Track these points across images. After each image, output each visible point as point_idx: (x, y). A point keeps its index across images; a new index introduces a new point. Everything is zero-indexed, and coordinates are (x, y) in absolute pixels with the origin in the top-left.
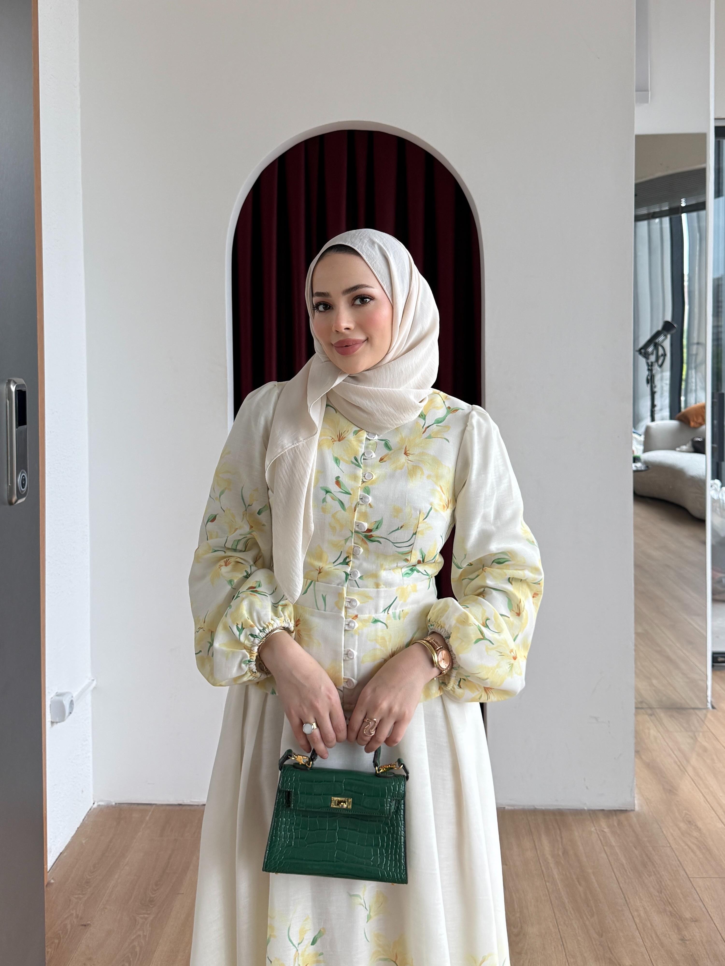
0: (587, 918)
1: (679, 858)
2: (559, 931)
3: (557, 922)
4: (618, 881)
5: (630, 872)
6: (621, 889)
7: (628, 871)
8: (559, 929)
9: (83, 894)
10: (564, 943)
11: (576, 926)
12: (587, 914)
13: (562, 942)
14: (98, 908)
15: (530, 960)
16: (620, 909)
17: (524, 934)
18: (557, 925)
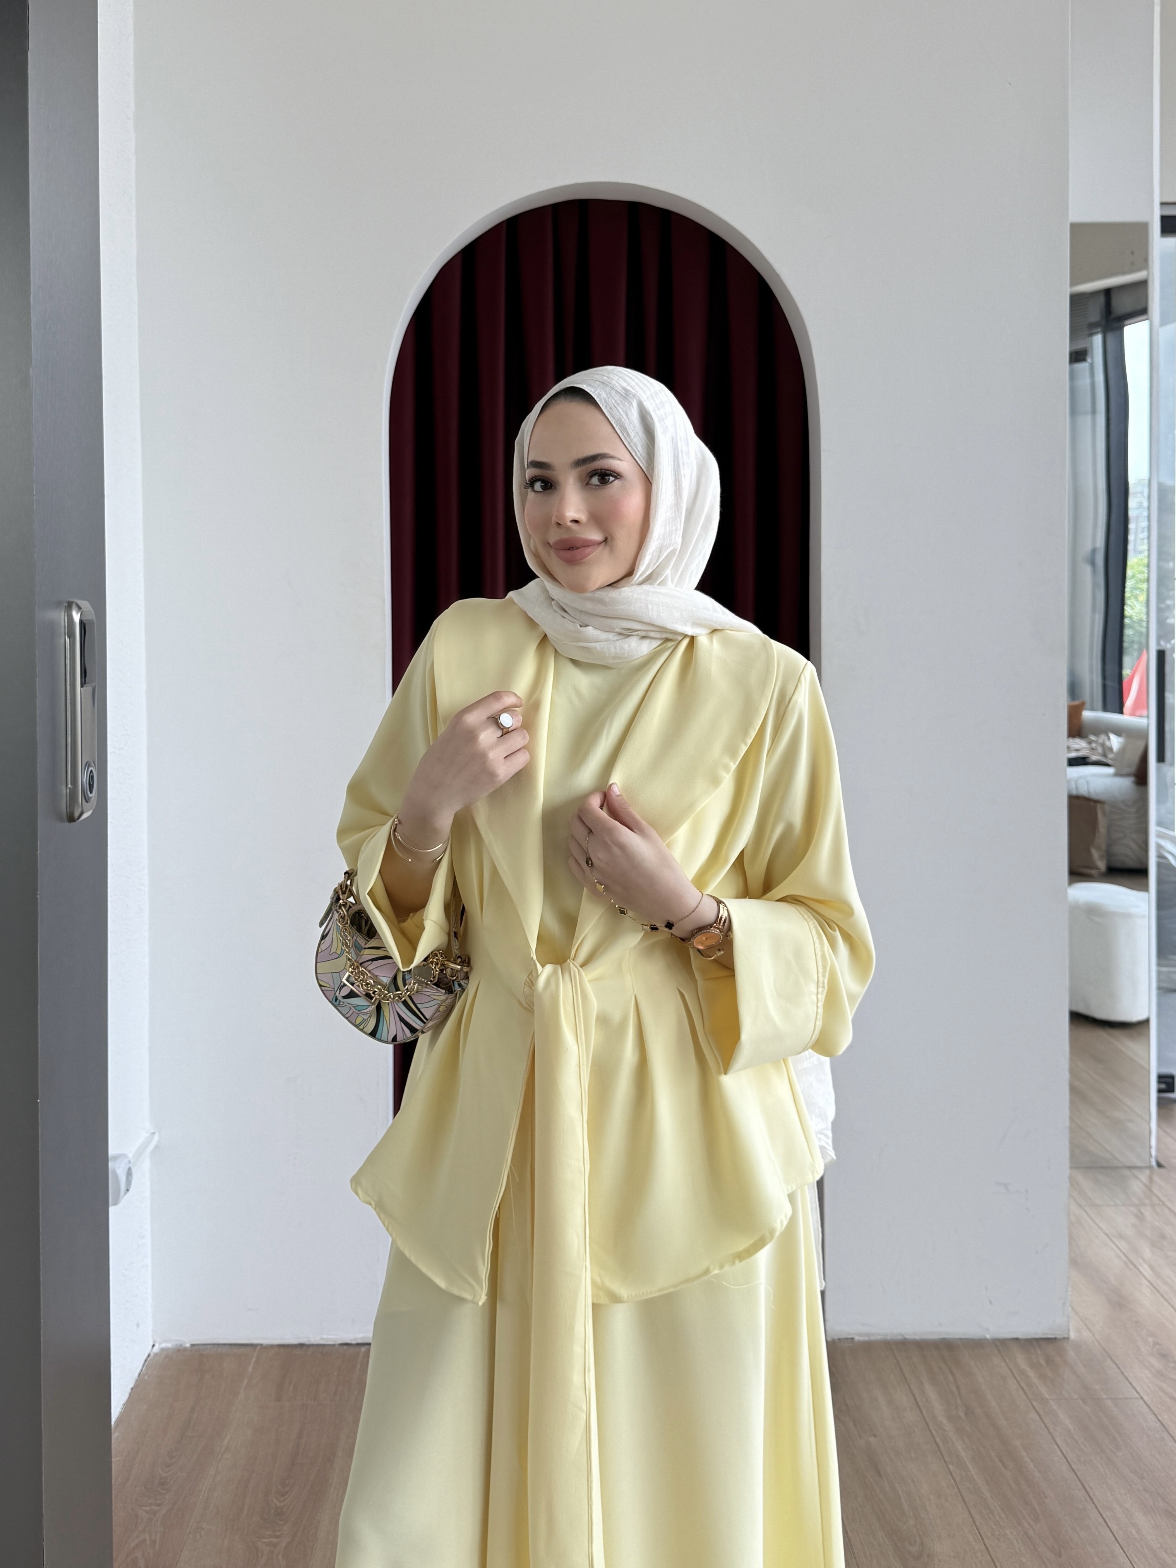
0: (1029, 1524)
1: (1160, 1418)
2: (987, 1548)
3: (979, 1533)
4: (1066, 1459)
5: (1083, 1443)
7: (1080, 1442)
8: (985, 1545)
9: (158, 1505)
11: (1014, 1540)
12: (1027, 1516)
14: (189, 1529)
17: (928, 1555)
18: (981, 1536)
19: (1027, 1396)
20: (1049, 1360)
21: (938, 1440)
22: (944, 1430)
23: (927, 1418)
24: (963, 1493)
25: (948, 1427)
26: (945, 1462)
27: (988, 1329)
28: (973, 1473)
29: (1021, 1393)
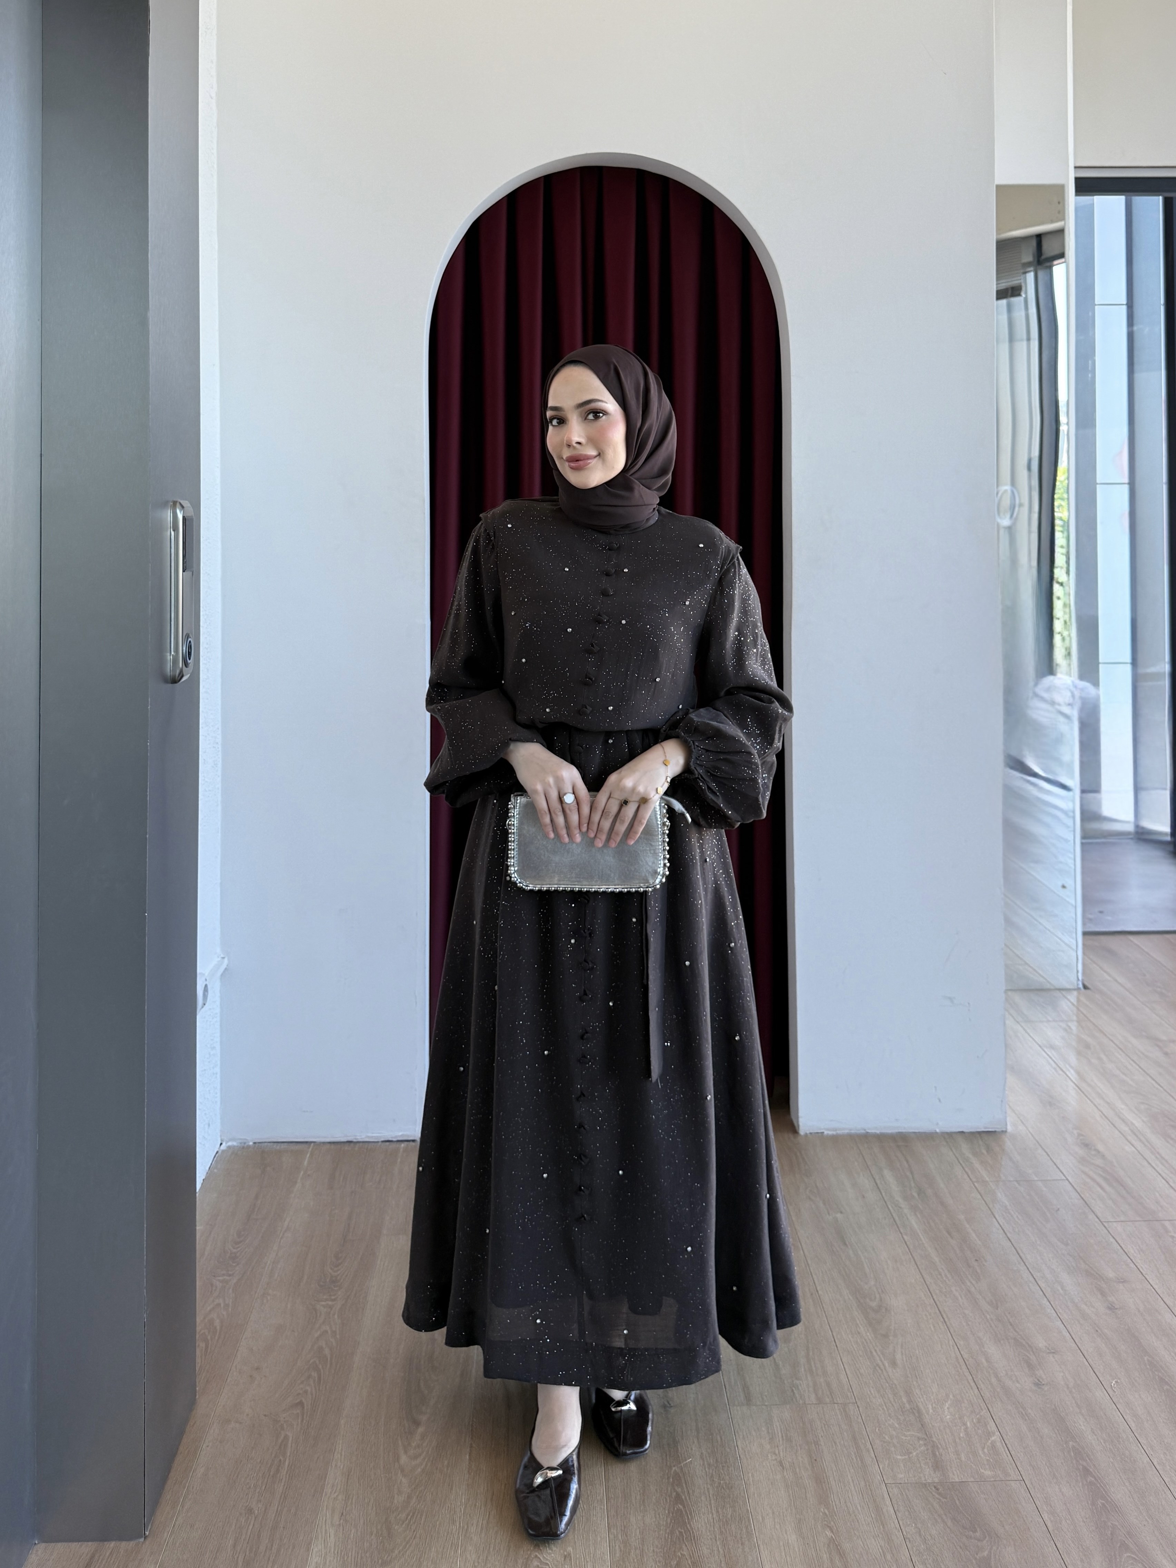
0: (971, 1283)
1: (1083, 1196)
2: (935, 1302)
3: (929, 1290)
4: (1003, 1230)
5: (1017, 1217)
6: (1009, 1240)
7: (1015, 1216)
8: (934, 1299)
9: (230, 1275)
10: (946, 1320)
11: (957, 1294)
12: (970, 1277)
13: (943, 1318)
14: (257, 1295)
15: (902, 1344)
16: (1015, 1268)
17: (886, 1309)
18: (930, 1293)
19: (970, 1179)
20: (989, 1149)
21: (894, 1215)
22: (900, 1208)
23: (886, 1199)
24: (916, 1258)
25: (903, 1204)
26: (901, 1233)
27: (937, 1124)
28: (924, 1242)
29: (966, 1176)
